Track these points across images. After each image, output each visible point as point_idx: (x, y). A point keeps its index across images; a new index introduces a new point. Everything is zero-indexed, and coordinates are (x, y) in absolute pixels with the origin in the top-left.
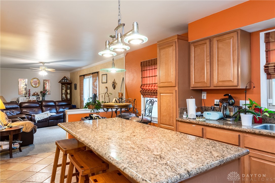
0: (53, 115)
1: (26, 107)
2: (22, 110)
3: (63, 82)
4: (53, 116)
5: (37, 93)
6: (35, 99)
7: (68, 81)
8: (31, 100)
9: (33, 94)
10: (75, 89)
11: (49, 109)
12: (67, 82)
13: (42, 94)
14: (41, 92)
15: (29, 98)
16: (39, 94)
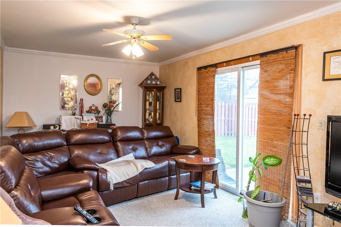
0: (148, 167)
1: (80, 142)
2: (73, 152)
3: (148, 84)
4: (149, 170)
5: (97, 107)
6: (95, 121)
7: (158, 83)
8: (86, 124)
9: (88, 110)
10: (175, 101)
11: (131, 147)
12: (156, 84)
13: (106, 109)
14: (105, 106)
15: (81, 117)
16: (100, 108)
